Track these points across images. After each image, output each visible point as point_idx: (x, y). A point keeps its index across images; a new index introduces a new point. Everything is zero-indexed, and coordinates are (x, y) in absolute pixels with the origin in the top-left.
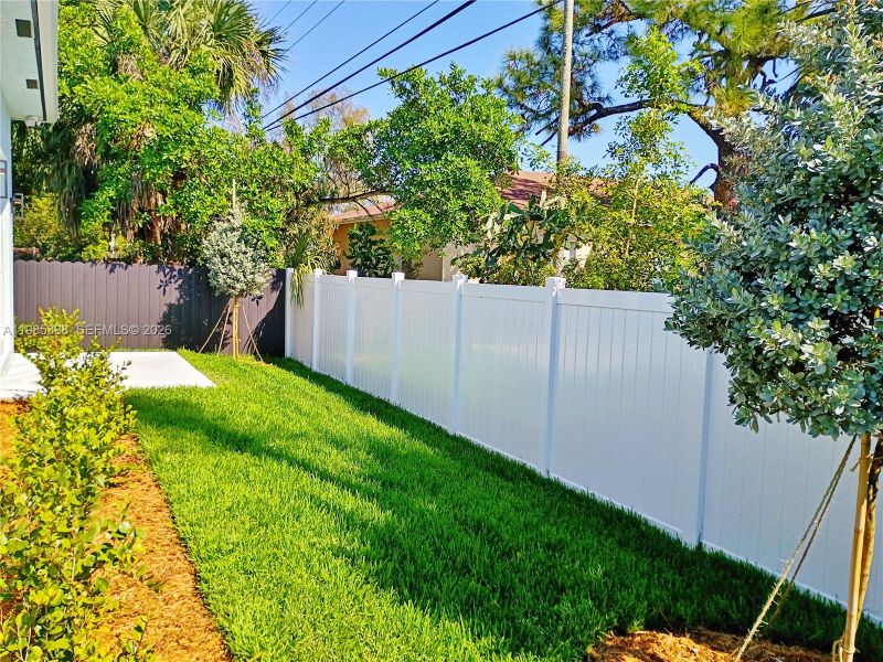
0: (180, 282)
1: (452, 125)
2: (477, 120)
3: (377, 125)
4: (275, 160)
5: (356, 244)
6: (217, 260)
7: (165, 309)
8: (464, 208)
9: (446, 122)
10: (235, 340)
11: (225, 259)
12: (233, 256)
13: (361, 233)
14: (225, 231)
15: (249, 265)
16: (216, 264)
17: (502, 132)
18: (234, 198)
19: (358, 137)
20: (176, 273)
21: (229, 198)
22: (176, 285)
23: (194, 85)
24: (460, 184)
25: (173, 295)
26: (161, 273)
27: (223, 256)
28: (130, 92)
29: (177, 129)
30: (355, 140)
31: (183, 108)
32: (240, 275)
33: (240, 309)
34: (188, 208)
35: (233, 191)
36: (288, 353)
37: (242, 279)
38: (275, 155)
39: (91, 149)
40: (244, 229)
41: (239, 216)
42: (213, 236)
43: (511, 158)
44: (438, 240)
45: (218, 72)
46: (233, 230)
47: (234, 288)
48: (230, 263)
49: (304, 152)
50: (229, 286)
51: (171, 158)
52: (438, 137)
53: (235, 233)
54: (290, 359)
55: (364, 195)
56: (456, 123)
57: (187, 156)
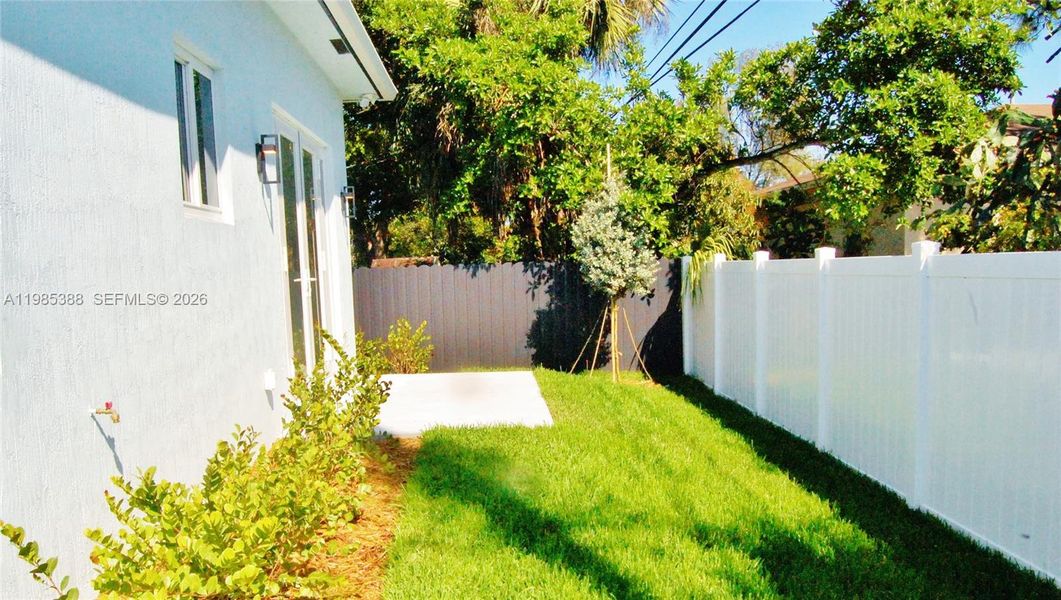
0: (551, 282)
1: (911, 28)
2: (951, 14)
3: (799, 48)
4: (659, 113)
5: (777, 218)
6: (588, 250)
7: (534, 317)
8: (937, 150)
9: (902, 24)
10: (615, 354)
11: (597, 249)
12: (607, 244)
13: (784, 204)
14: (598, 212)
15: (628, 254)
16: (588, 257)
17: (993, 28)
18: (609, 169)
19: (773, 69)
20: (545, 272)
21: (604, 169)
22: (546, 288)
23: (555, 29)
24: (928, 112)
25: (543, 300)
26: (529, 272)
27: (595, 244)
28: (483, 51)
29: (534, 87)
30: (769, 74)
31: (542, 58)
32: (617, 269)
33: (620, 313)
34: (555, 184)
35: (608, 160)
36: (687, 369)
37: (620, 273)
38: (661, 108)
39: (452, 132)
40: (622, 207)
41: (616, 191)
42: (583, 219)
43: (1008, 70)
44: (895, 202)
45: (590, 14)
46: (608, 209)
47: (610, 286)
48: (605, 253)
49: (701, 99)
50: (604, 284)
51: (528, 125)
52: (892, 46)
53: (609, 213)
54: (688, 377)
55: (785, 149)
56: (919, 23)
57: (547, 119)
